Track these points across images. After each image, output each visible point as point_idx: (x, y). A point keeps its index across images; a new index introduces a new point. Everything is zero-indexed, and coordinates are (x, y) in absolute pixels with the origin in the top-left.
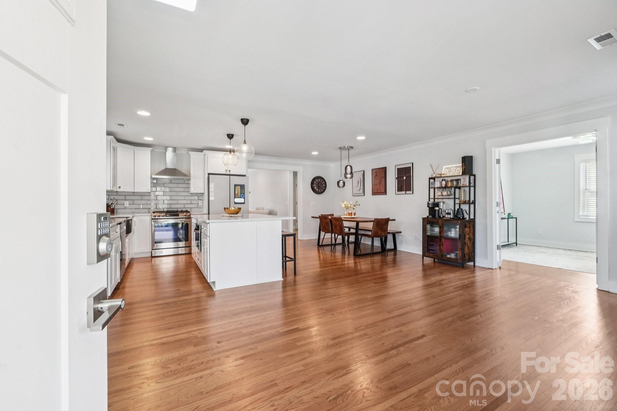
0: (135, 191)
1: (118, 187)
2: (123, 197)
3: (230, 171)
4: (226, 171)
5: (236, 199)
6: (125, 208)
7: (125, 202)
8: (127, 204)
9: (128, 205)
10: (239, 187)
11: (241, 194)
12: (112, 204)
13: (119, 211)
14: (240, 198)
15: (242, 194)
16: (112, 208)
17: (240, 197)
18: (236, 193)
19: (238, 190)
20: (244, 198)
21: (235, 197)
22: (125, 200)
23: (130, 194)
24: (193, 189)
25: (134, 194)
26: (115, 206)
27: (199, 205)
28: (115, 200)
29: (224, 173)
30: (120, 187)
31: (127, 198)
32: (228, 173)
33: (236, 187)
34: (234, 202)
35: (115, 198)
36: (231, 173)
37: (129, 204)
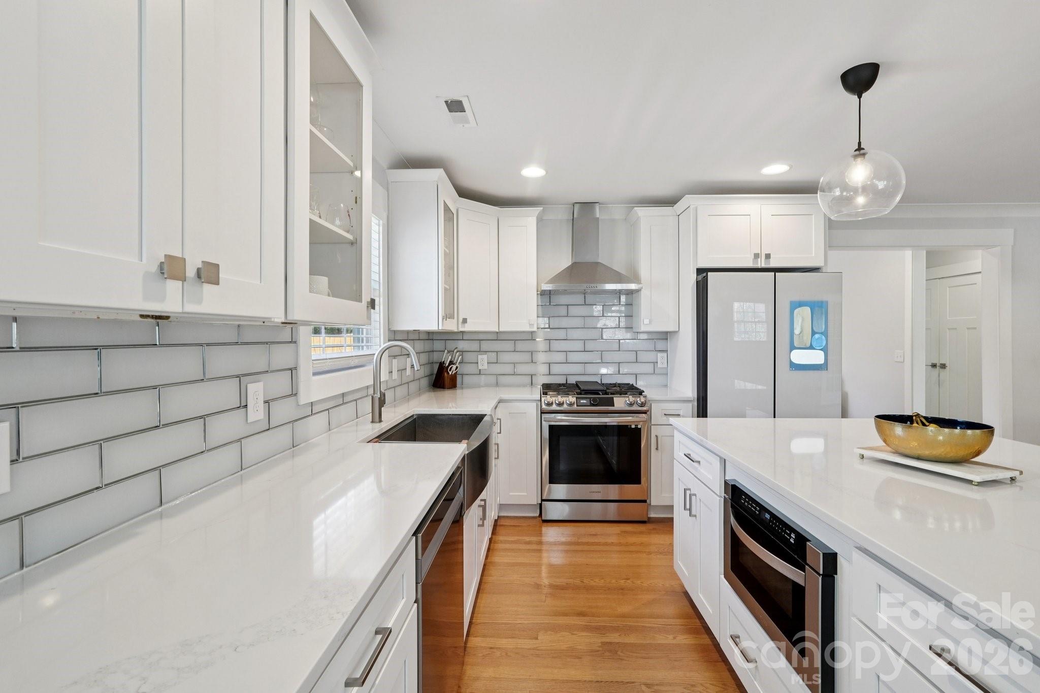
0: (501, 330)
1: (461, 320)
2: (474, 346)
3: (768, 256)
4: (757, 256)
5: (794, 352)
6: (480, 373)
7: (480, 357)
8: (483, 360)
9: (485, 366)
10: (807, 310)
11: (813, 333)
12: (451, 363)
13: (467, 379)
14: (811, 347)
15: (817, 336)
16: (450, 373)
17: (808, 345)
18: (797, 331)
19: (803, 320)
20: (825, 350)
21: (792, 347)
22: (480, 351)
23: (490, 337)
24: (646, 321)
25: (498, 336)
26: (457, 368)
27: (660, 365)
28: (458, 354)
29: (750, 264)
30: (465, 321)
31: (485, 346)
32: (762, 264)
33: (796, 311)
34: (788, 363)
35: (459, 349)
36: (773, 264)
37: (488, 363)
